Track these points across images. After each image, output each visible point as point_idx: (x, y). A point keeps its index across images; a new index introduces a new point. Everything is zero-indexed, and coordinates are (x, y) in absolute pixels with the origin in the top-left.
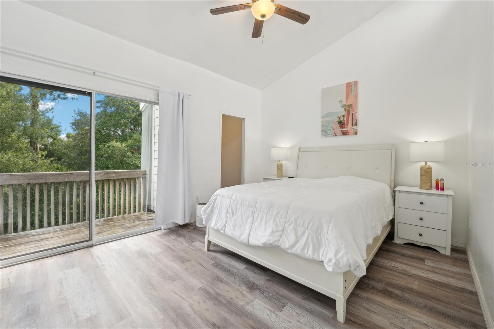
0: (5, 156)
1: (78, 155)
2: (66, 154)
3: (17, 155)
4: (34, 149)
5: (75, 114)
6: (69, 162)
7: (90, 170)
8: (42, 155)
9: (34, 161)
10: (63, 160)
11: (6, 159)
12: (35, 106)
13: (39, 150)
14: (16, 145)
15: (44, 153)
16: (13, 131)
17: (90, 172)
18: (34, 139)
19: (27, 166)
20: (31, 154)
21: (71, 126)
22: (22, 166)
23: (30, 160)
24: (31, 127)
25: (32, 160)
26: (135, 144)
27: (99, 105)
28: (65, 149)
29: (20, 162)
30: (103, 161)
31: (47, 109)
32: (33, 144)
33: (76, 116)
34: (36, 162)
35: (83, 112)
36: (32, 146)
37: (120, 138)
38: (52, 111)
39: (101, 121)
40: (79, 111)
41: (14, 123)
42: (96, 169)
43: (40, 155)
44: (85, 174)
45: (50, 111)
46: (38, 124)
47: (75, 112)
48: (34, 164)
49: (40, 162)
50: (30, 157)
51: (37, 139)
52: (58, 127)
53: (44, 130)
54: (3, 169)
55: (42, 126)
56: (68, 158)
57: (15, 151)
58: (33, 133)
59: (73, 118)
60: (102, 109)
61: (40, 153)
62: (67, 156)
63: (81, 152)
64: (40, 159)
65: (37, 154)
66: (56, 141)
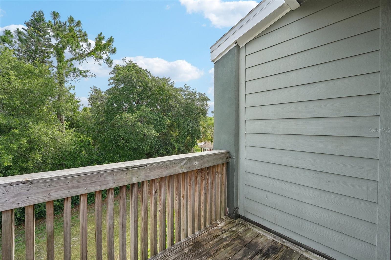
0: (37, 127)
1: (95, 125)
3: (47, 126)
4: (60, 120)
5: (91, 90)
8: (66, 125)
9: (61, 131)
11: (38, 129)
12: (61, 83)
13: (64, 121)
14: (47, 117)
15: (68, 123)
16: (44, 104)
18: (61, 111)
19: (54, 135)
20: (58, 125)
21: (88, 102)
22: (50, 136)
23: (57, 130)
24: (58, 101)
25: (59, 130)
26: (143, 115)
27: (112, 81)
29: (50, 132)
30: (115, 130)
31: (70, 87)
32: (59, 115)
33: (91, 92)
34: (62, 132)
35: (97, 88)
36: (59, 118)
37: (129, 110)
38: (74, 88)
39: (114, 96)
40: (94, 88)
41: (44, 98)
43: (64, 125)
45: (72, 88)
46: (64, 98)
47: (91, 89)
48: (61, 134)
49: (65, 131)
50: (57, 128)
51: (63, 111)
52: (78, 102)
53: (68, 104)
54: (36, 138)
56: (87, 127)
57: (45, 122)
58: (59, 106)
59: (89, 94)
60: (114, 85)
61: (65, 124)
63: (97, 123)
64: (65, 128)
65: (62, 124)
66: (75, 114)
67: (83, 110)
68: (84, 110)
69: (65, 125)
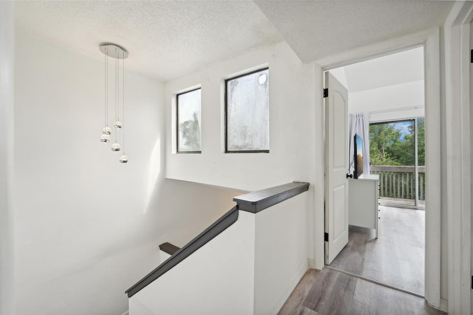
2: (404, 154)
4: (381, 150)
6: (406, 160)
7: (415, 165)
10: (402, 158)
13: (384, 152)
17: (415, 167)
20: (379, 154)
21: (408, 130)
23: (379, 159)
25: (380, 159)
28: (403, 149)
32: (379, 147)
34: (382, 160)
36: (379, 149)
42: (419, 165)
44: (412, 168)
46: (383, 132)
49: (384, 160)
50: (378, 157)
51: (382, 143)
53: (387, 136)
55: (386, 134)
56: (406, 157)
58: (380, 140)
62: (405, 155)
64: (384, 158)
65: (382, 154)
66: (396, 143)
67: (404, 138)
68: (406, 138)
69: (384, 155)
